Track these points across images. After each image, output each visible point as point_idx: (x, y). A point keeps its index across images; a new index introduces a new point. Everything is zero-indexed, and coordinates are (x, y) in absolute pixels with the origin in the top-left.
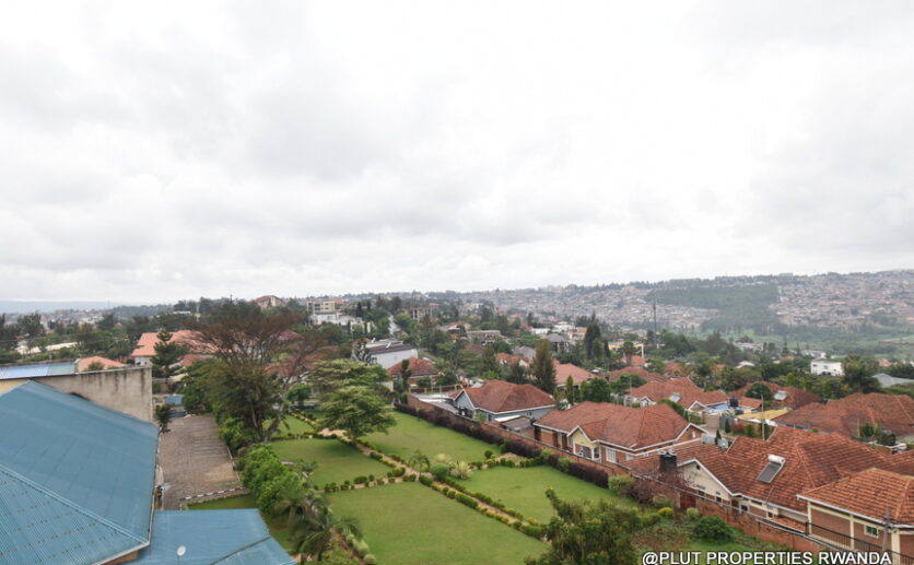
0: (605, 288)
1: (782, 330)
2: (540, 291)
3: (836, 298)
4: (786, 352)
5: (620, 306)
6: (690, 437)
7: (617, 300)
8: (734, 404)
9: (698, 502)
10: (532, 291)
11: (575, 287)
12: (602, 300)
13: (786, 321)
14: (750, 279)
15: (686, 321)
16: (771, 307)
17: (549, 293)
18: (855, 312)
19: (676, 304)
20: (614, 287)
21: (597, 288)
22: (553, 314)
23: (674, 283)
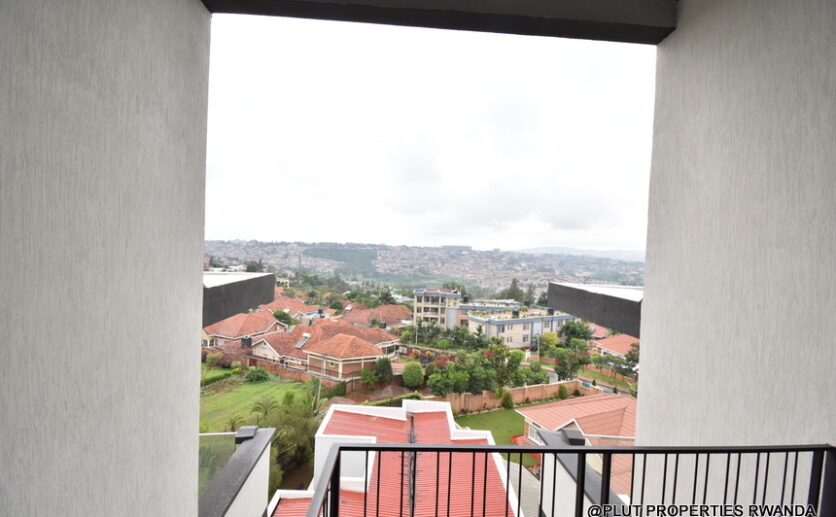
0: (277, 244)
1: (377, 275)
2: (229, 243)
3: (404, 259)
4: (373, 286)
5: (286, 256)
6: (276, 329)
7: (284, 253)
8: (320, 312)
9: (258, 363)
10: (222, 242)
11: (256, 242)
12: (274, 252)
13: (380, 270)
14: (364, 246)
15: (325, 268)
16: (373, 262)
17: (237, 245)
18: (411, 267)
19: (322, 257)
20: (284, 244)
21: (272, 244)
22: (237, 259)
23: (322, 244)
